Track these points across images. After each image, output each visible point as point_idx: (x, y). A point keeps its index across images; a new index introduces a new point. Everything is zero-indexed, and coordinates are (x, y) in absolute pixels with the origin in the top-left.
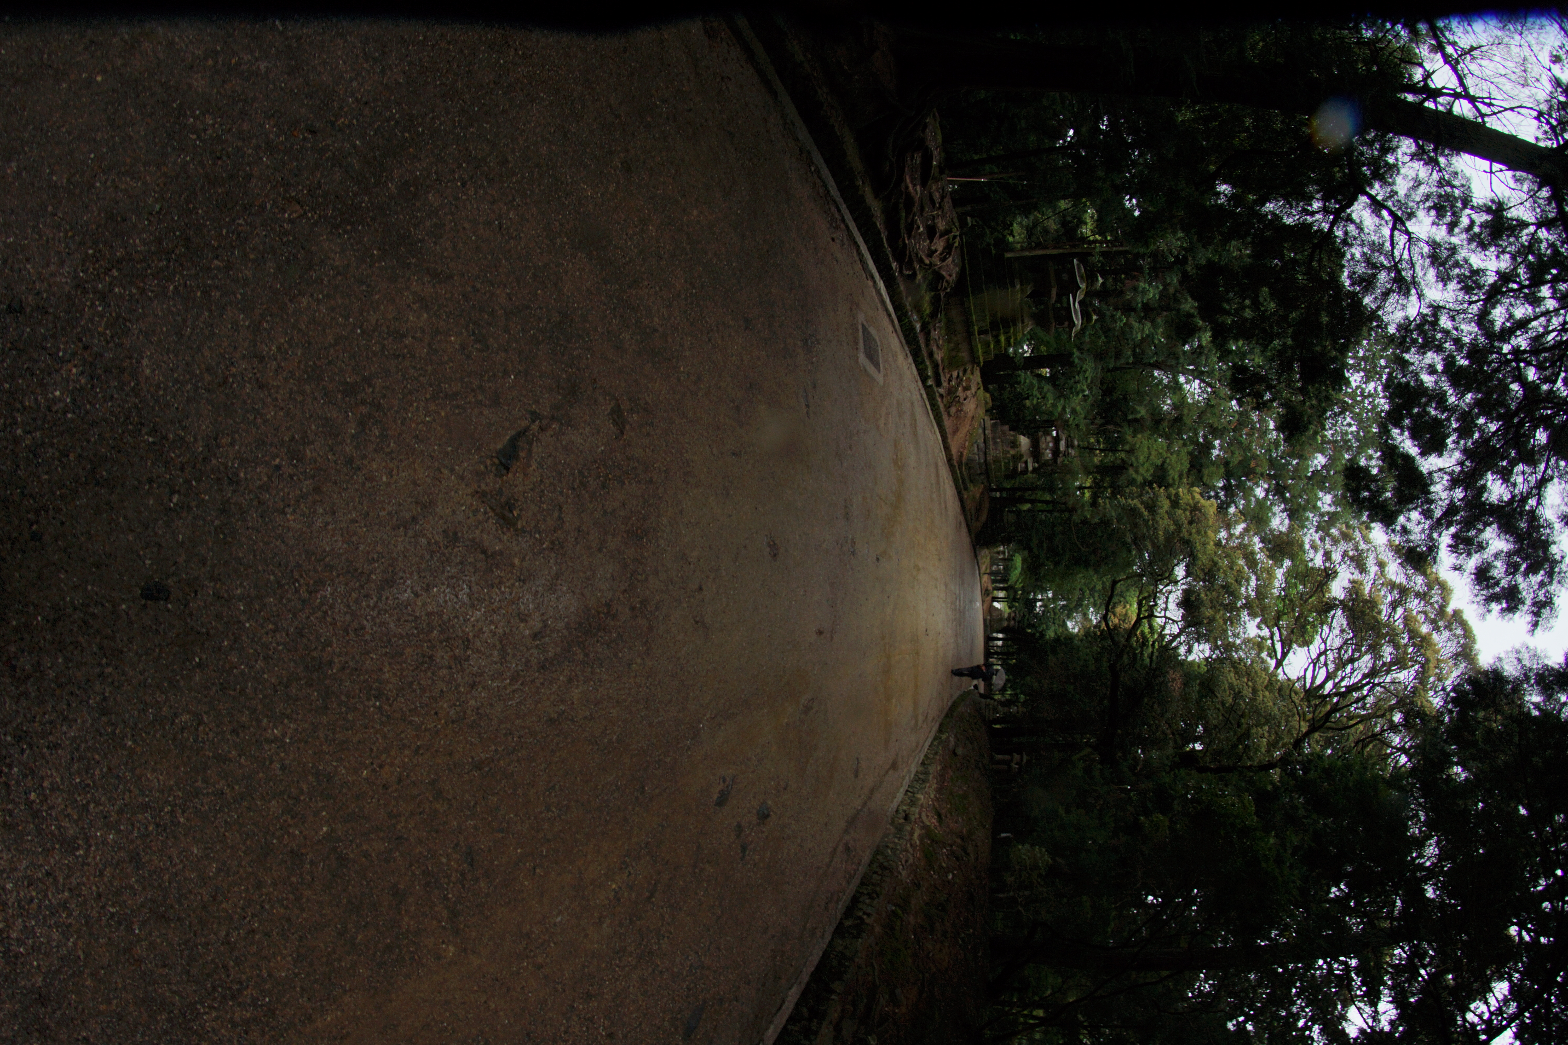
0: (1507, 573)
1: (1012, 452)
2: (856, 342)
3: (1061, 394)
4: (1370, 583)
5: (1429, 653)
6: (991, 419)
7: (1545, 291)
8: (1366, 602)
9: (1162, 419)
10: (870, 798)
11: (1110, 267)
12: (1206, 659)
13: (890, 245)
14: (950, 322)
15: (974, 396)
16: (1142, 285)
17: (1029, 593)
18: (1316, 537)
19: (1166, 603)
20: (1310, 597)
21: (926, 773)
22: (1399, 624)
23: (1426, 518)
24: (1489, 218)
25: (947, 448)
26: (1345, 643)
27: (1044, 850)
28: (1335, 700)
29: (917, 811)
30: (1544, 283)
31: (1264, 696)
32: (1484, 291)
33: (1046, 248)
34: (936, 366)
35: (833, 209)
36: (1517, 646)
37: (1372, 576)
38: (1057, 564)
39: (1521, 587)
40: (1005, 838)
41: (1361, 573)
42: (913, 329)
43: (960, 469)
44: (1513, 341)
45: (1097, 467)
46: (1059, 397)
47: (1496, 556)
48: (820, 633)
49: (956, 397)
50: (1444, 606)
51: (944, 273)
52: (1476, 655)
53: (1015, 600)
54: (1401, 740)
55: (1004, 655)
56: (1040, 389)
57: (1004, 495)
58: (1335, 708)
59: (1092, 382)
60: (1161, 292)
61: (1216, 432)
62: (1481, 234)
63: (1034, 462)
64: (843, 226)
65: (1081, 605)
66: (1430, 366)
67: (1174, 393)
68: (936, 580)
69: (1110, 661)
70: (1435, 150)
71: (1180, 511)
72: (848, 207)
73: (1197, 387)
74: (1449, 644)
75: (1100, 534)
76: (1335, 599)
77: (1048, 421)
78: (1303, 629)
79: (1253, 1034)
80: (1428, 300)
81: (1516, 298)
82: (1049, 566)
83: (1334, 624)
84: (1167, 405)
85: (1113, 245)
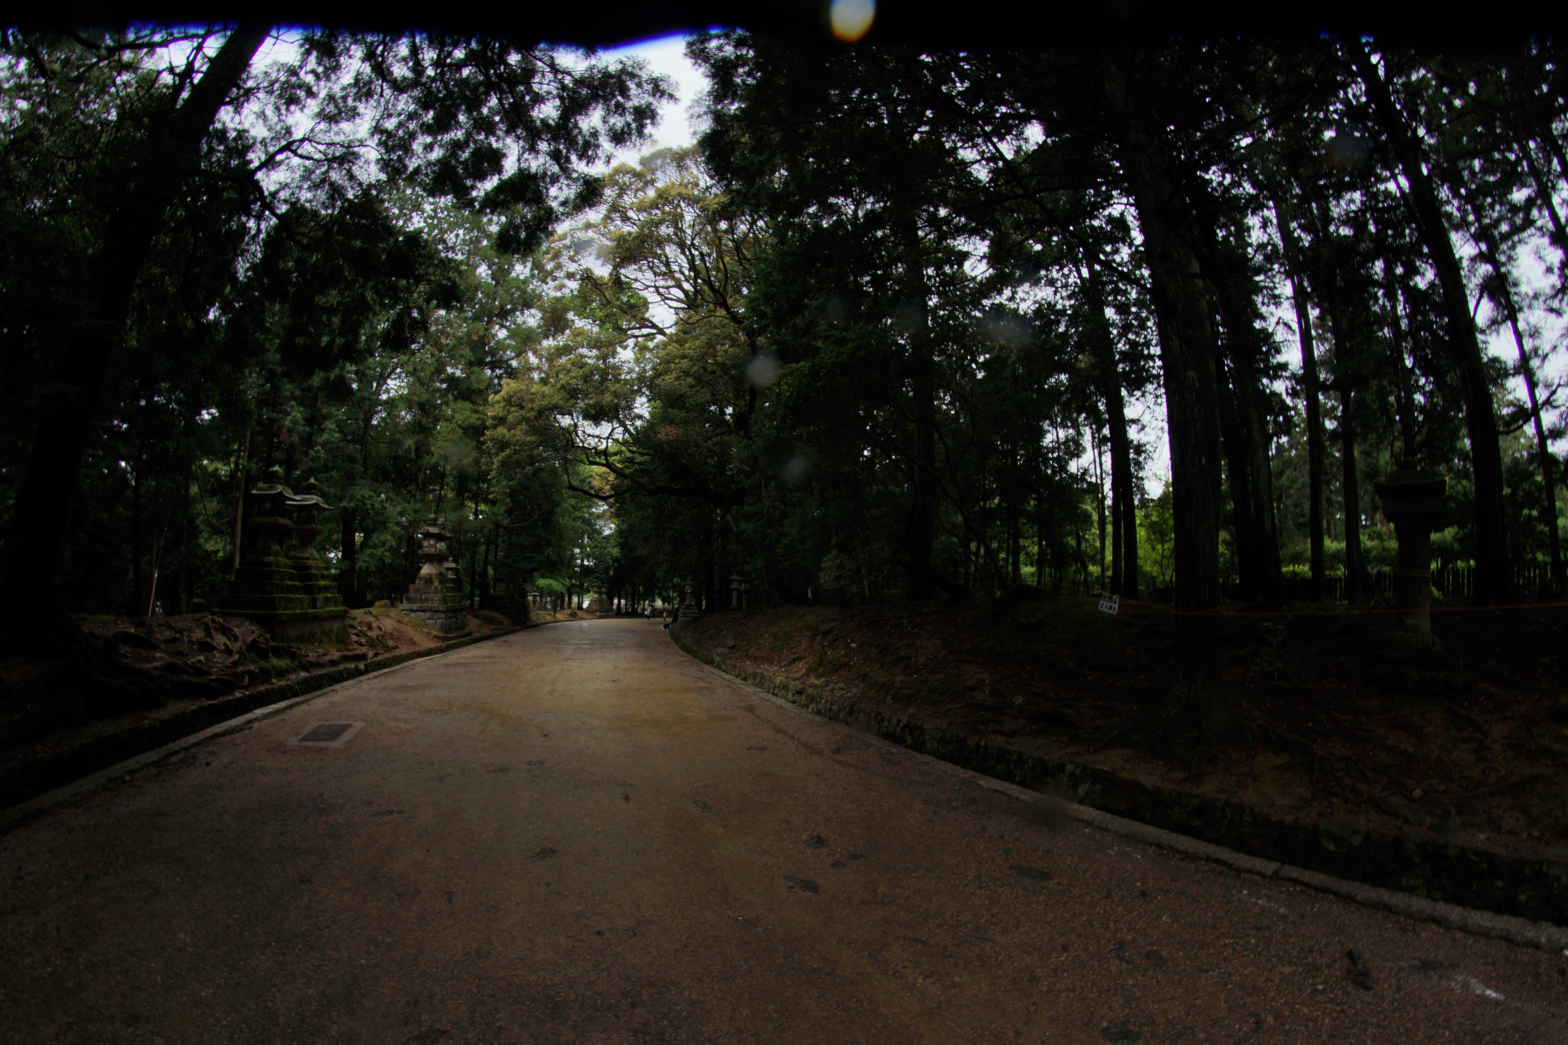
0: (622, 115)
1: (436, 583)
2: (320, 750)
3: (382, 525)
4: (602, 239)
5: (673, 193)
6: (402, 602)
8: (618, 246)
9: (420, 422)
10: (785, 733)
11: (264, 452)
12: (649, 401)
13: (215, 697)
14: (301, 639)
15: (378, 620)
16: (288, 423)
17: (575, 572)
18: (552, 284)
19: (593, 436)
20: (605, 296)
21: (755, 675)
22: (643, 216)
23: (558, 181)
24: (315, 54)
25: (429, 653)
26: (651, 268)
27: (824, 559)
28: (700, 281)
29: (792, 682)
31: (690, 348)
32: (375, 79)
33: (235, 519)
34: (346, 659)
35: (174, 759)
36: (687, 116)
37: (596, 236)
38: (549, 544)
39: (637, 104)
40: (812, 594)
41: (591, 246)
42: (306, 680)
43: (450, 639)
44: (426, 63)
45: (457, 495)
46: (386, 528)
47: (605, 121)
49: (378, 639)
50: (635, 173)
51: (250, 639)
52: (682, 150)
53: (581, 586)
54: (743, 223)
55: (634, 598)
56: (374, 547)
57: (478, 592)
58: (707, 282)
59: (375, 492)
60: (298, 404)
61: (439, 370)
62: (325, 67)
63: (447, 561)
64: (193, 750)
65: (589, 520)
66: (425, 149)
67: (397, 407)
68: (562, 670)
69: (645, 495)
70: (239, 88)
71: (510, 417)
72: (173, 741)
73: (394, 382)
74: (668, 172)
75: (522, 498)
76: (611, 275)
77: (408, 542)
78: (632, 307)
79: (987, 356)
80: (367, 136)
81: (391, 50)
82: (549, 551)
83: (633, 277)
84: (406, 416)
85: (244, 444)
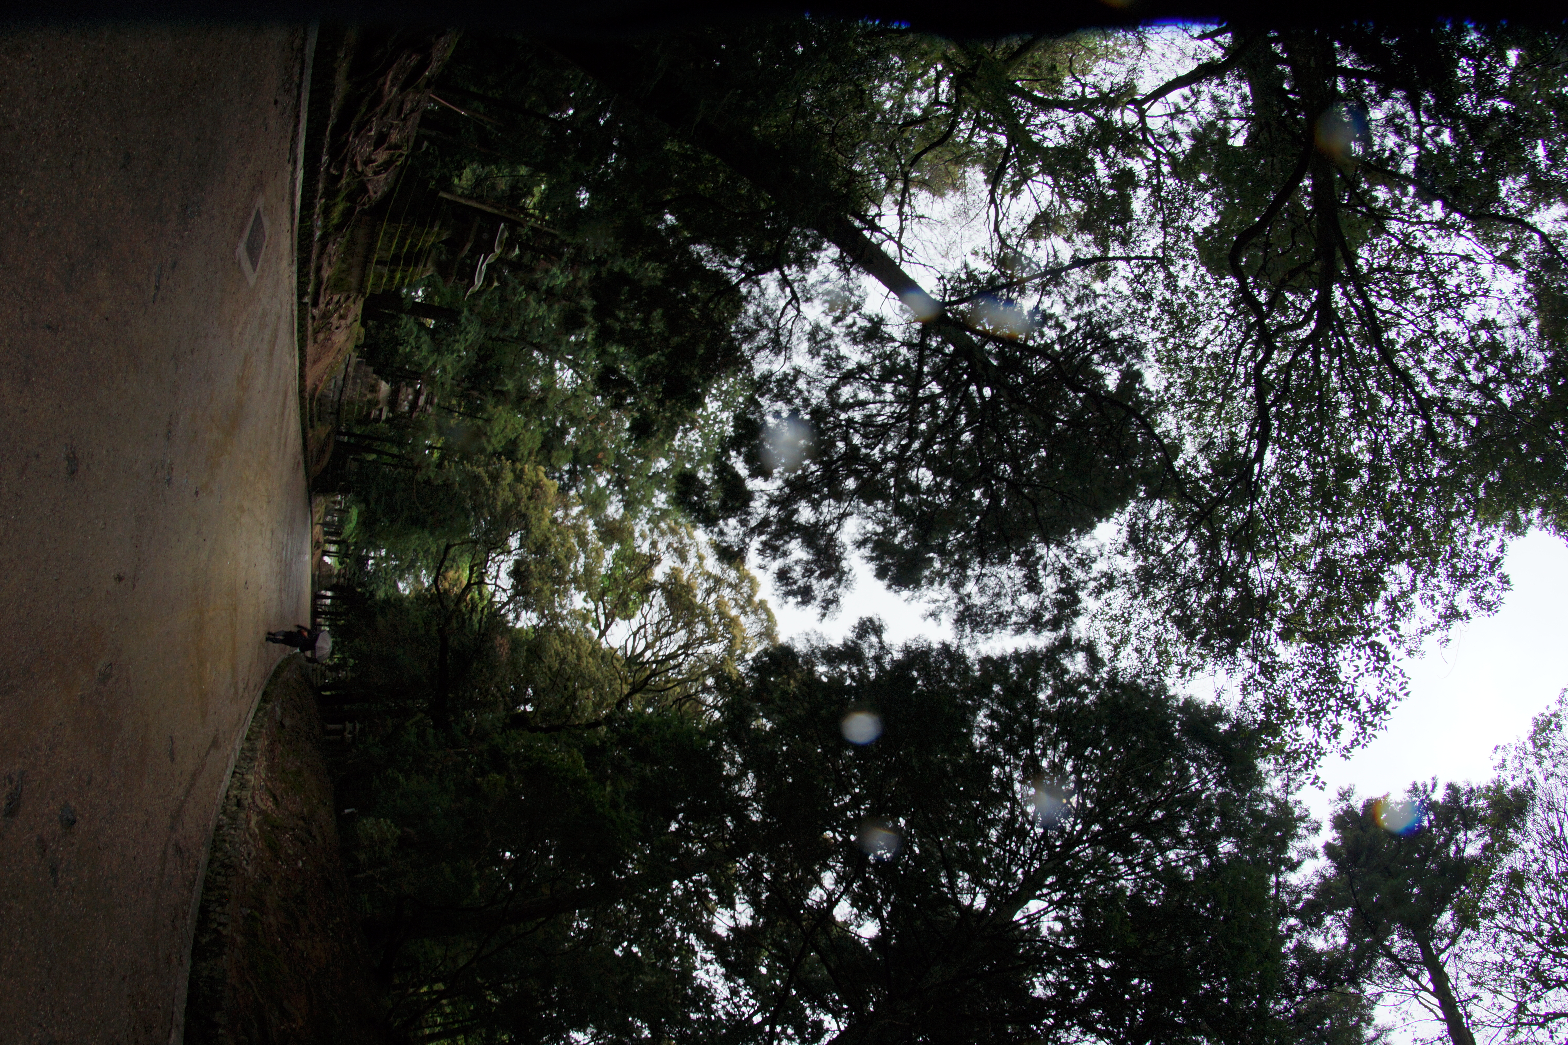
0: (804, 576)
1: (369, 396)
2: (242, 229)
3: (437, 349)
4: (689, 572)
5: (736, 632)
6: (358, 357)
7: (888, 387)
8: (683, 586)
9: (527, 397)
10: (192, 785)
11: (534, 243)
12: (534, 627)
13: (331, 135)
14: (352, 241)
15: (347, 327)
16: (555, 270)
17: (362, 550)
18: (646, 528)
19: (498, 571)
20: (635, 578)
21: (253, 750)
22: (712, 607)
23: (742, 526)
24: (869, 325)
25: (302, 376)
26: (662, 620)
27: (389, 822)
28: (654, 666)
29: (249, 794)
30: (890, 382)
31: (588, 663)
32: (841, 372)
33: (483, 203)
34: (319, 284)
35: (297, 69)
36: (807, 630)
37: (691, 566)
38: (393, 521)
39: (814, 587)
40: (348, 814)
41: (682, 563)
42: (311, 235)
43: (311, 403)
44: (851, 413)
45: (451, 429)
46: (433, 352)
47: (796, 562)
48: (120, 579)
49: (329, 323)
50: (752, 596)
51: (370, 187)
52: (776, 634)
53: (346, 555)
54: (714, 700)
55: (332, 615)
56: (418, 338)
57: (352, 441)
58: (654, 673)
59: (470, 345)
60: (569, 282)
61: (574, 420)
62: (857, 333)
63: (390, 412)
64: (295, 92)
65: (414, 567)
66: (777, 412)
67: (546, 376)
68: (262, 525)
69: (439, 625)
70: (852, 264)
71: (522, 486)
72: (313, 74)
73: (569, 376)
74: (754, 625)
75: (441, 496)
76: (656, 581)
77: (415, 373)
78: (625, 605)
79: (640, 954)
80: (793, 364)
81: (864, 385)
82: (385, 522)
83: (654, 603)
84: (536, 385)
85: (547, 226)
